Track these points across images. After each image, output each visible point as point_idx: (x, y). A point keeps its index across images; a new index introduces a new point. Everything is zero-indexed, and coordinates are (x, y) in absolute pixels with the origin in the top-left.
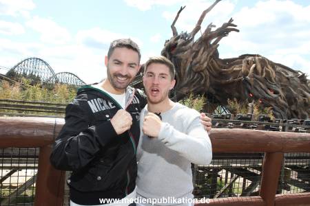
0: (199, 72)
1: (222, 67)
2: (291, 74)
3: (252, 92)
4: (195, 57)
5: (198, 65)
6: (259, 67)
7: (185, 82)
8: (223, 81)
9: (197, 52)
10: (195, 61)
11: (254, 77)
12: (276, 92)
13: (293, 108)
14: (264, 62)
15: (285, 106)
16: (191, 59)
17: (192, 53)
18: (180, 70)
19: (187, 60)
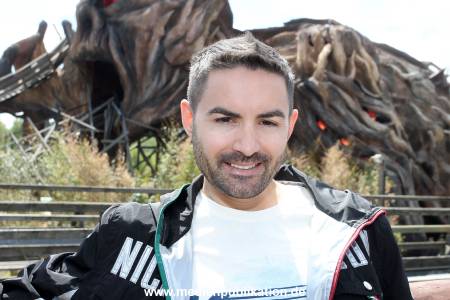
2: (413, 72)
3: (325, 118)
4: (171, 24)
5: (180, 46)
6: (340, 54)
7: (147, 94)
9: (178, 10)
10: (171, 36)
11: (329, 79)
12: (383, 119)
13: (422, 157)
14: (350, 39)
15: (406, 152)
16: (160, 31)
17: (162, 12)
18: (132, 59)
19: (151, 31)
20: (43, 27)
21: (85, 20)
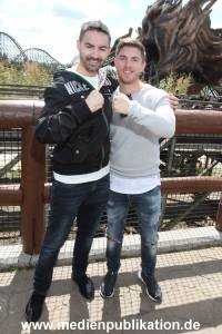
0: (186, 46)
1: (212, 39)
4: (182, 26)
5: (184, 37)
7: (169, 58)
8: (213, 57)
9: (185, 21)
10: (181, 32)
16: (176, 30)
17: (178, 22)
18: (163, 43)
19: (172, 31)
20: (131, 30)
21: (145, 26)
